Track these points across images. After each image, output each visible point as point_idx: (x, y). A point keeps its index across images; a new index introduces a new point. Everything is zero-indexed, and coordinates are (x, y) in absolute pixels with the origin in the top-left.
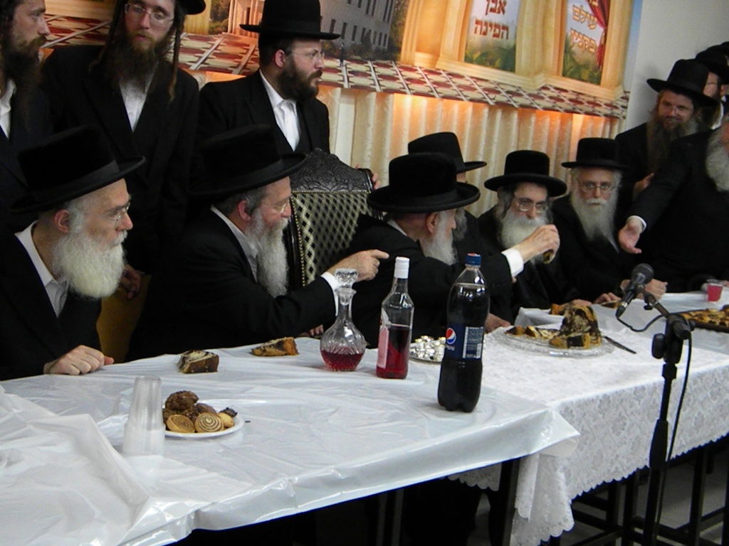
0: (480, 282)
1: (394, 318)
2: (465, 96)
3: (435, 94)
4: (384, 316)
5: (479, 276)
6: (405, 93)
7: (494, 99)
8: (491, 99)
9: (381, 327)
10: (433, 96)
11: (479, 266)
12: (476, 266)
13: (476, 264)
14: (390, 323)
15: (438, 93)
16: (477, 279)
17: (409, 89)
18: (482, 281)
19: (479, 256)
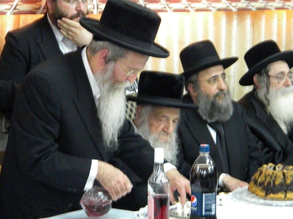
0: (210, 163)
1: (157, 190)
2: (213, 7)
3: (190, 9)
4: (150, 189)
5: (209, 158)
6: (166, 11)
7: (236, 6)
8: (233, 7)
9: (148, 197)
10: (188, 11)
11: (209, 152)
12: (207, 152)
13: (206, 151)
14: (154, 194)
15: (192, 8)
16: (208, 161)
17: (170, 8)
18: (211, 162)
19: (208, 145)
